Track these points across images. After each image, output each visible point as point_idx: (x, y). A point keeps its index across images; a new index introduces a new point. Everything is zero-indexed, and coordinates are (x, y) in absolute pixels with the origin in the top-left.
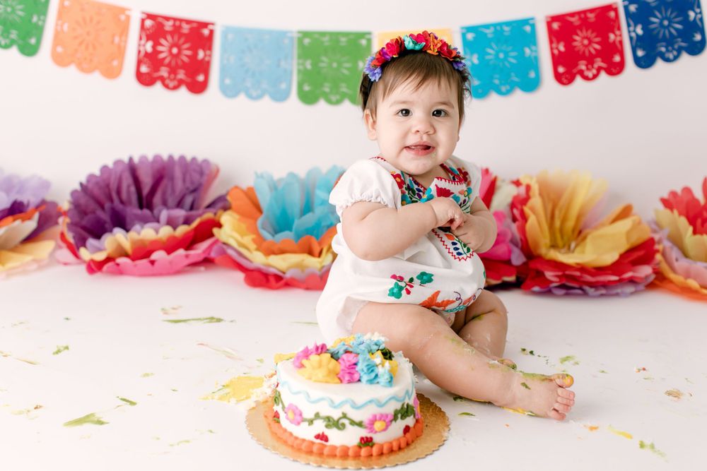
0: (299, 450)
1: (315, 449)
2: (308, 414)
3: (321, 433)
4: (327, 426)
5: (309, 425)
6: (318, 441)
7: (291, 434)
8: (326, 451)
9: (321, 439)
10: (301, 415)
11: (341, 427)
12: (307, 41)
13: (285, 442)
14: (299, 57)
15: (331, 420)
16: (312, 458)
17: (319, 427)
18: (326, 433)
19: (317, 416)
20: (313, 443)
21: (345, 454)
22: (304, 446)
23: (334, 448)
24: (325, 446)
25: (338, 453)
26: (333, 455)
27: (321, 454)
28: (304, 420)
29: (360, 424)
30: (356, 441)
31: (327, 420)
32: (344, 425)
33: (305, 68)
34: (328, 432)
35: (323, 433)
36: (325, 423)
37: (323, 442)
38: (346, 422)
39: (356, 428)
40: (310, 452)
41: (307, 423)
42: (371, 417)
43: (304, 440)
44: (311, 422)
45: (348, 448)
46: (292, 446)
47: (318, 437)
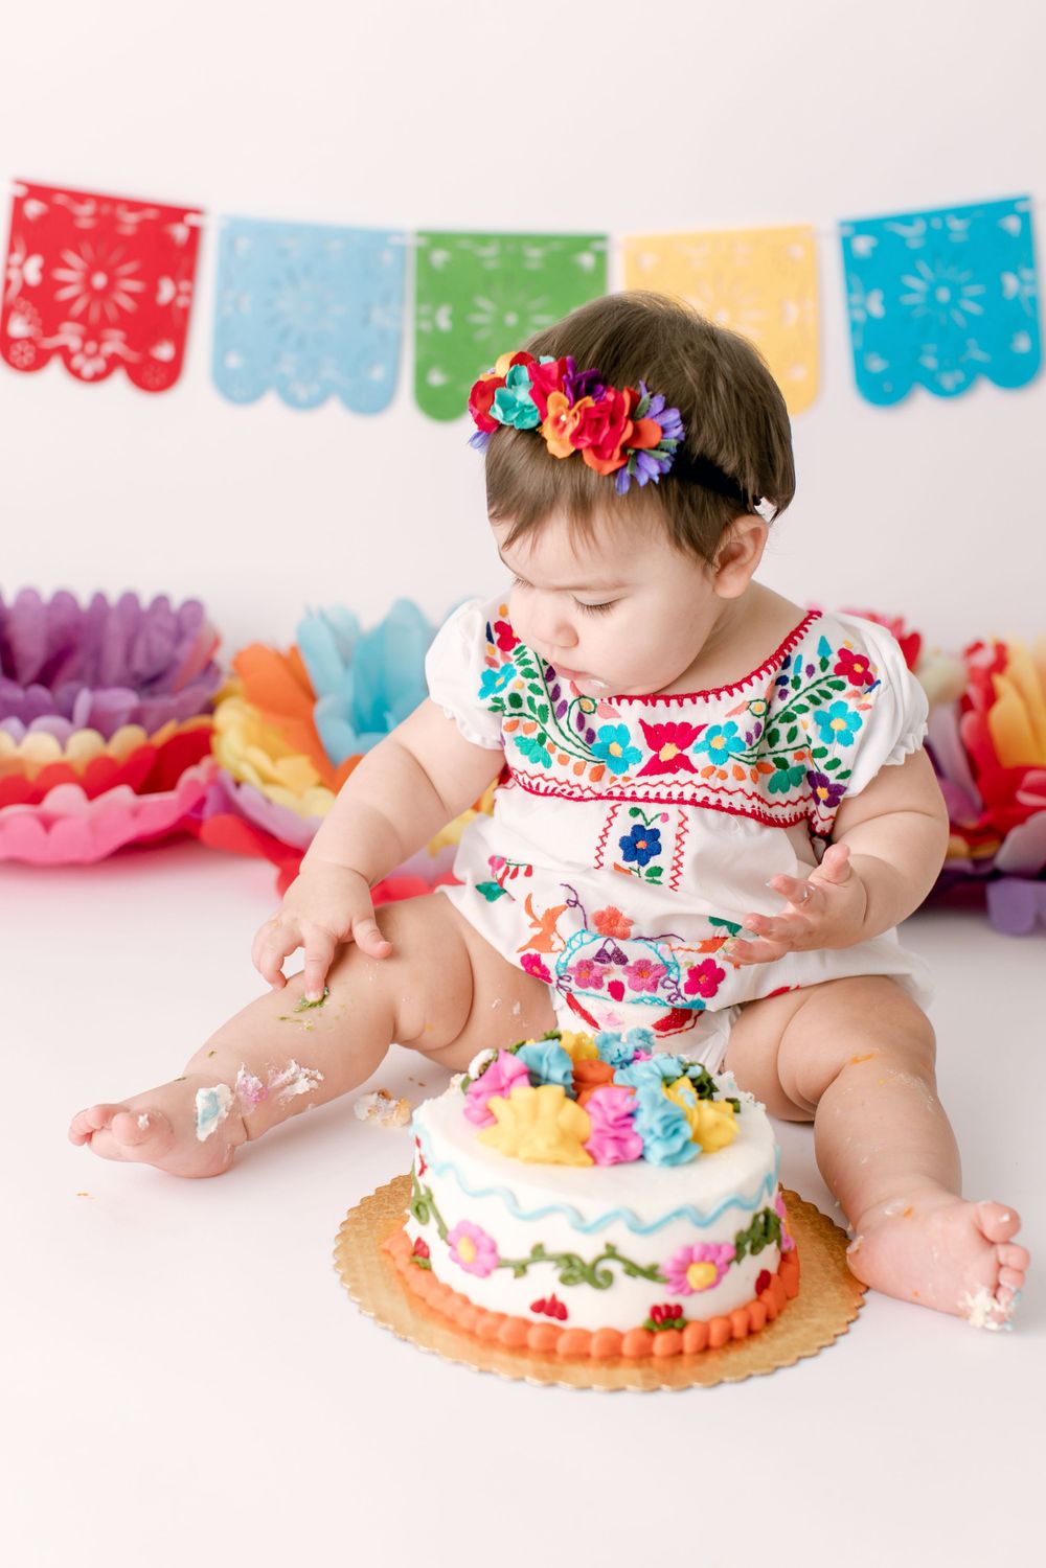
0: (491, 1342)
1: (533, 1338)
2: (514, 1247)
3: (548, 1297)
4: (565, 1280)
5: (517, 1276)
6: (541, 1318)
7: (466, 1301)
8: (562, 1345)
9: (550, 1314)
10: (493, 1250)
11: (600, 1280)
12: (439, 257)
13: (451, 1322)
14: (421, 298)
15: (576, 1263)
16: (526, 1364)
17: (545, 1281)
18: (561, 1298)
19: (539, 1253)
20: (527, 1324)
21: (611, 1351)
22: (502, 1333)
23: (584, 1335)
24: (559, 1331)
25: (594, 1348)
26: (581, 1356)
27: (549, 1353)
28: (501, 1264)
29: (651, 1273)
30: (639, 1317)
31: (565, 1263)
32: (609, 1277)
33: (436, 328)
34: (567, 1295)
35: (554, 1298)
36: (558, 1273)
37: (554, 1321)
38: (615, 1267)
39: (641, 1283)
40: (520, 1348)
41: (509, 1273)
42: (679, 1255)
43: (502, 1317)
44: (521, 1269)
45: (620, 1336)
46: (471, 1334)
47: (539, 1307)
